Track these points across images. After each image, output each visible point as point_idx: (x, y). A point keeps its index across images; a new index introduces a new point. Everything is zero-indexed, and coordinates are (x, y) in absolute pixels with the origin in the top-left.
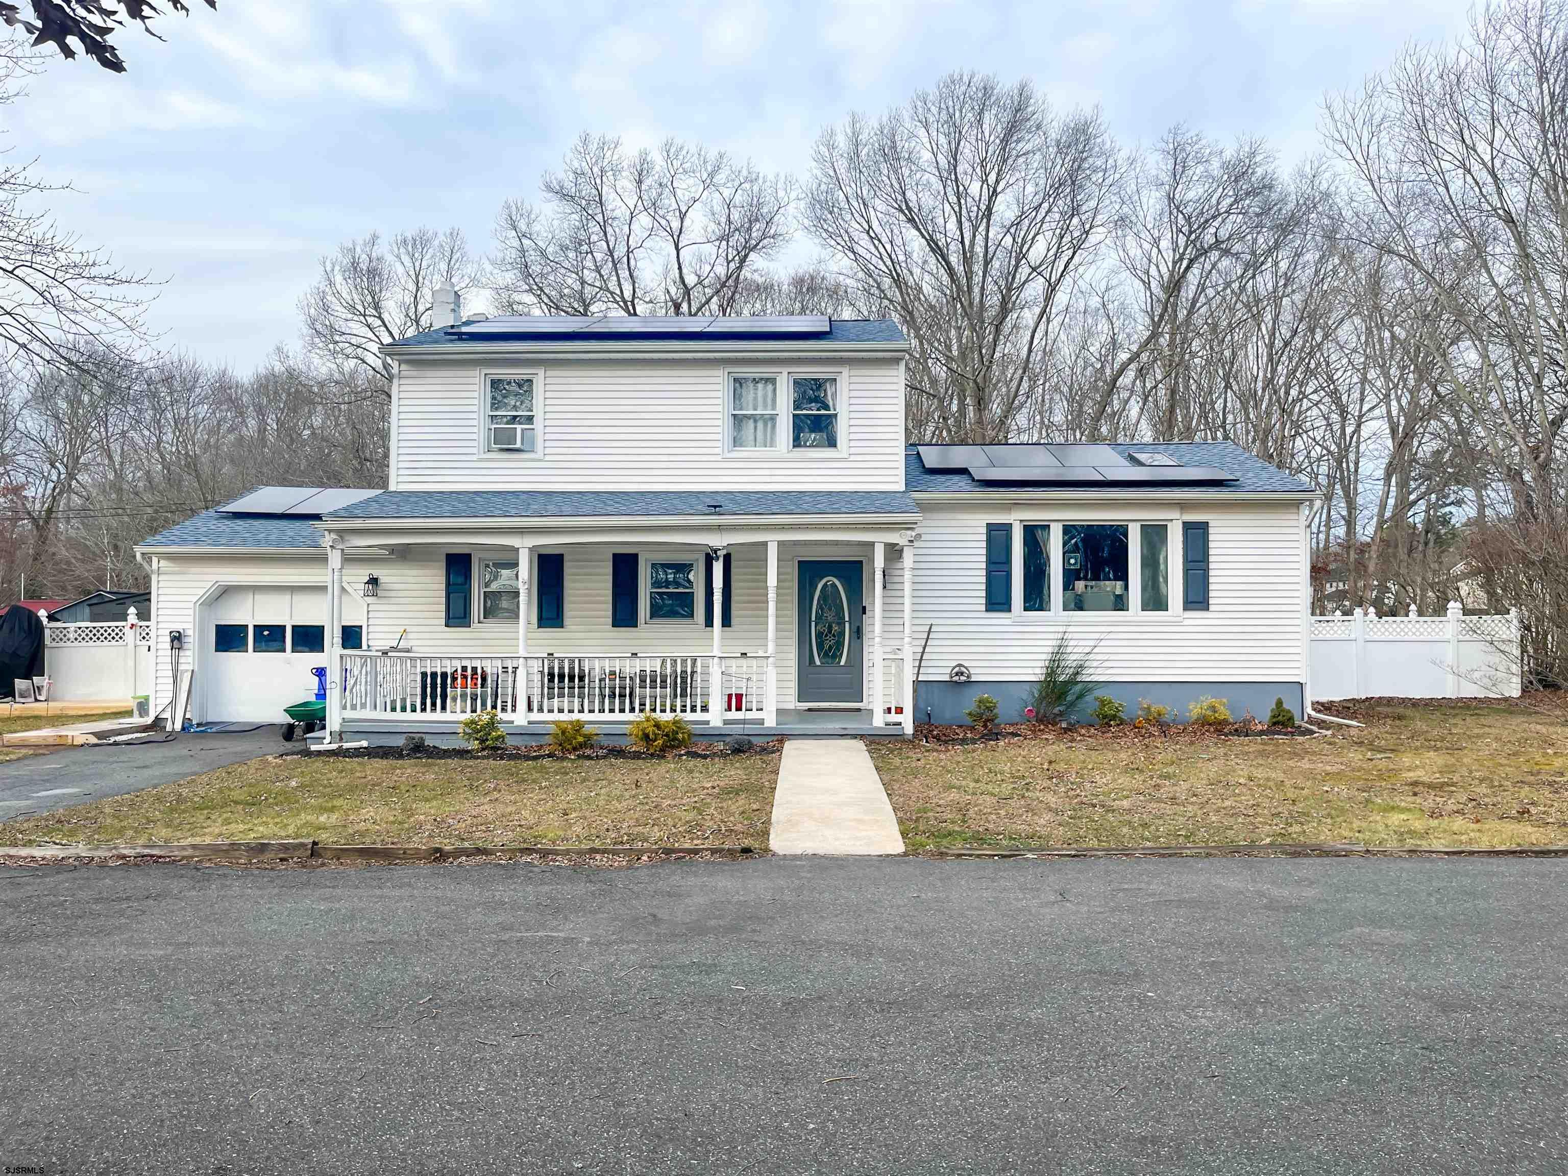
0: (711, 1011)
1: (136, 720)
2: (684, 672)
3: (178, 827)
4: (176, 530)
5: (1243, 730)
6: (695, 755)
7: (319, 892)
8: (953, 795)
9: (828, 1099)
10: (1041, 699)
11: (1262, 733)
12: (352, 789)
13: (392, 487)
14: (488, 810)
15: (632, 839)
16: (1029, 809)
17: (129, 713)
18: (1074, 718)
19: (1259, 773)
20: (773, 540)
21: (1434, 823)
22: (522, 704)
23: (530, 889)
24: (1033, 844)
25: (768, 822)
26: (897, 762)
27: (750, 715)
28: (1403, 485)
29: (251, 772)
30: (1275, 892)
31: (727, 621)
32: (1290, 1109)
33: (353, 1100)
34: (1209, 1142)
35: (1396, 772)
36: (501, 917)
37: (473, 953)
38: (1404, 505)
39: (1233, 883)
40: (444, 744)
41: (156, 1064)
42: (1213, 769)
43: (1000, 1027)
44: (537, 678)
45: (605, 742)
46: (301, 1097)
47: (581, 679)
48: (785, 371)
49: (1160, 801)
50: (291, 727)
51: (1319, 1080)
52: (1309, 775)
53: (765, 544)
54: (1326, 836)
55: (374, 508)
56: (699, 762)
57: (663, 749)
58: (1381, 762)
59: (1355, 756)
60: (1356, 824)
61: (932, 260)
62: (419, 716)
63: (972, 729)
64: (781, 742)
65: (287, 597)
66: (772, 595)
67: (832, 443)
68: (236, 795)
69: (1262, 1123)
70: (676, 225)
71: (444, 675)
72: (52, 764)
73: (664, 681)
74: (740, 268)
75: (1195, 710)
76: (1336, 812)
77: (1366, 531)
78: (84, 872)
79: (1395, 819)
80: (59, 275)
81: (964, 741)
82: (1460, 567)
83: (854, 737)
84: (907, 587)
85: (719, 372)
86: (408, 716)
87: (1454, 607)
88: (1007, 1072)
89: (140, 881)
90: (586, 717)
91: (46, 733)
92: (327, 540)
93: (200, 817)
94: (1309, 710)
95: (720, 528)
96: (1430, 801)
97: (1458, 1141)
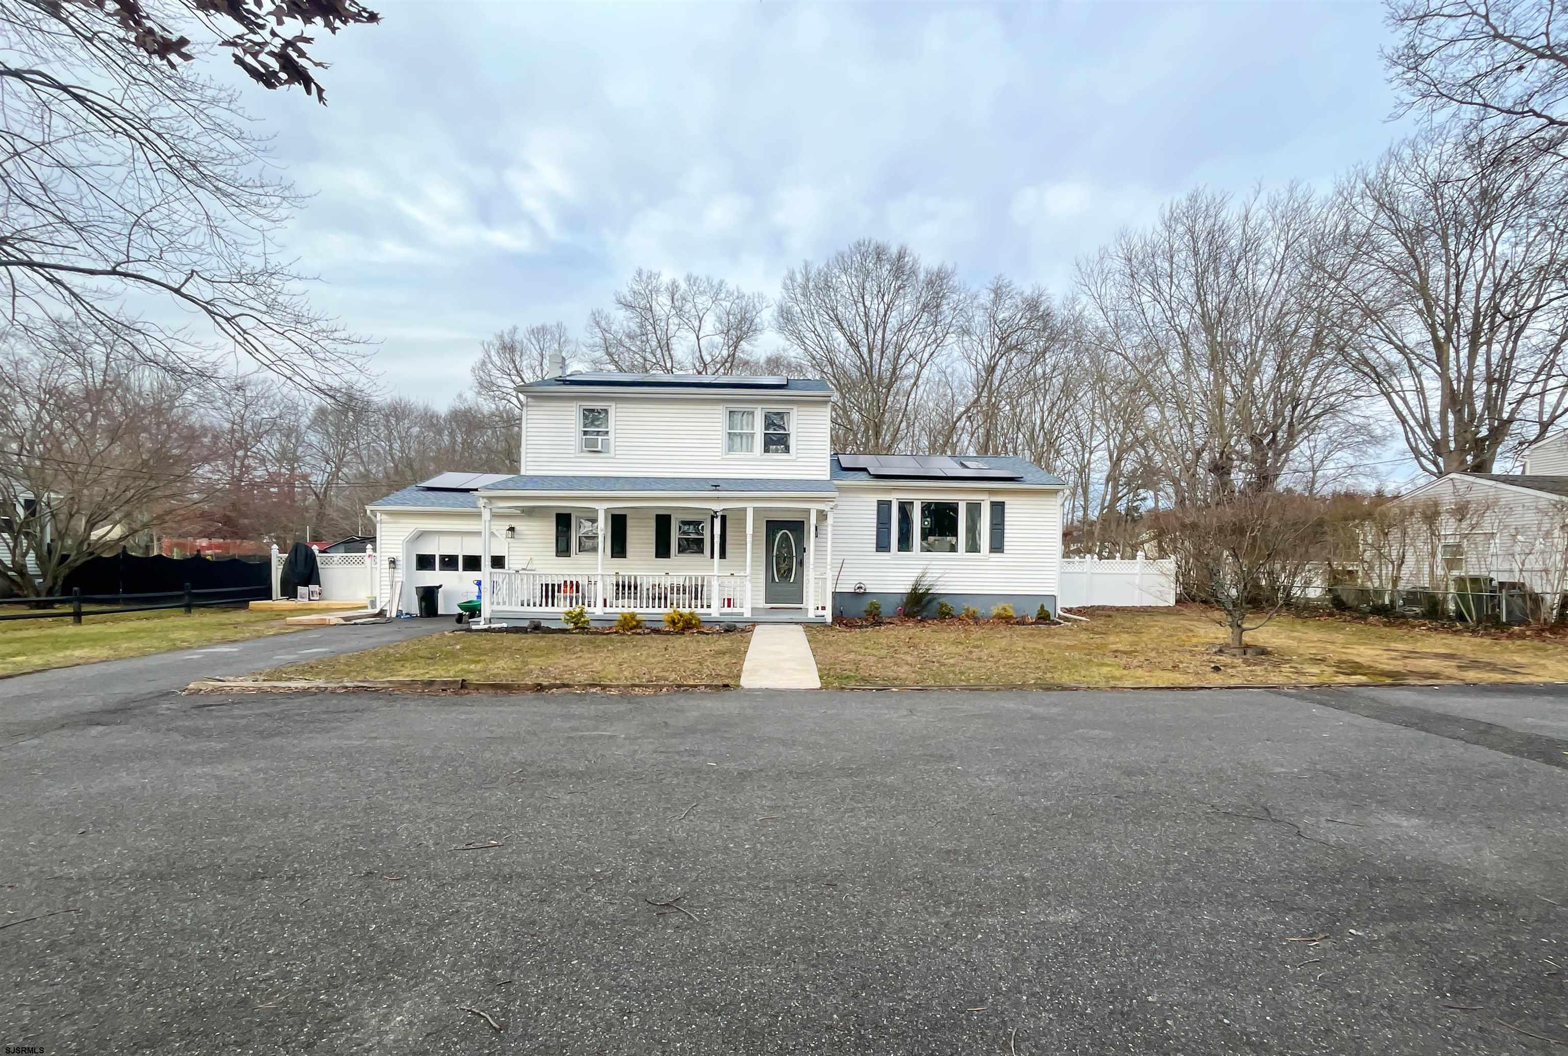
0: (692, 778)
1: (370, 611)
2: (696, 585)
3: (384, 671)
4: (391, 497)
5: (1022, 622)
6: (703, 633)
7: (463, 709)
8: (852, 656)
9: (759, 830)
10: (906, 604)
11: (1032, 624)
12: (492, 650)
13: (523, 472)
14: (574, 663)
15: (658, 678)
16: (896, 664)
17: (366, 607)
18: (924, 614)
19: (1029, 645)
20: (750, 507)
21: (1125, 672)
22: (600, 602)
23: (593, 707)
24: (896, 683)
25: (740, 671)
26: (820, 637)
27: (735, 610)
28: (1115, 487)
29: (434, 640)
30: (1035, 710)
31: (723, 555)
32: (1037, 832)
33: (462, 830)
34: (988, 853)
35: (1106, 645)
36: (573, 723)
37: (550, 744)
38: (1116, 499)
39: (1011, 705)
40: (553, 626)
41: (341, 809)
42: (1004, 643)
43: (869, 787)
44: (609, 587)
45: (648, 625)
46: (430, 829)
47: (636, 588)
48: (759, 407)
49: (972, 660)
50: (461, 615)
51: (1055, 816)
52: (1058, 646)
53: (745, 510)
54: (1066, 679)
55: (511, 484)
56: (704, 637)
57: (683, 629)
58: (1098, 639)
59: (1083, 636)
60: (1083, 673)
61: (851, 352)
62: (538, 609)
63: (866, 620)
64: (754, 626)
65: (459, 538)
66: (749, 539)
67: (787, 450)
68: (421, 653)
69: (1020, 841)
70: (696, 324)
71: (553, 585)
72: (313, 635)
73: (684, 590)
74: (735, 350)
75: (994, 611)
76: (1072, 666)
77: (1094, 514)
78: (320, 696)
79: (1105, 670)
80: (315, 337)
81: (861, 627)
82: (1145, 536)
83: (797, 623)
84: (829, 536)
85: (721, 407)
86: (532, 609)
87: (1140, 554)
88: (869, 814)
89: (355, 702)
90: (638, 610)
91: (314, 617)
92: (481, 503)
93: (398, 666)
94: (1059, 612)
95: (718, 499)
96: (1124, 660)
97: (1136, 851)
